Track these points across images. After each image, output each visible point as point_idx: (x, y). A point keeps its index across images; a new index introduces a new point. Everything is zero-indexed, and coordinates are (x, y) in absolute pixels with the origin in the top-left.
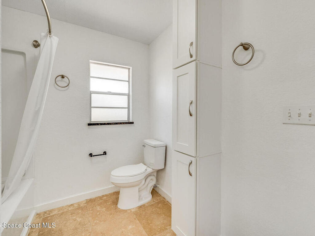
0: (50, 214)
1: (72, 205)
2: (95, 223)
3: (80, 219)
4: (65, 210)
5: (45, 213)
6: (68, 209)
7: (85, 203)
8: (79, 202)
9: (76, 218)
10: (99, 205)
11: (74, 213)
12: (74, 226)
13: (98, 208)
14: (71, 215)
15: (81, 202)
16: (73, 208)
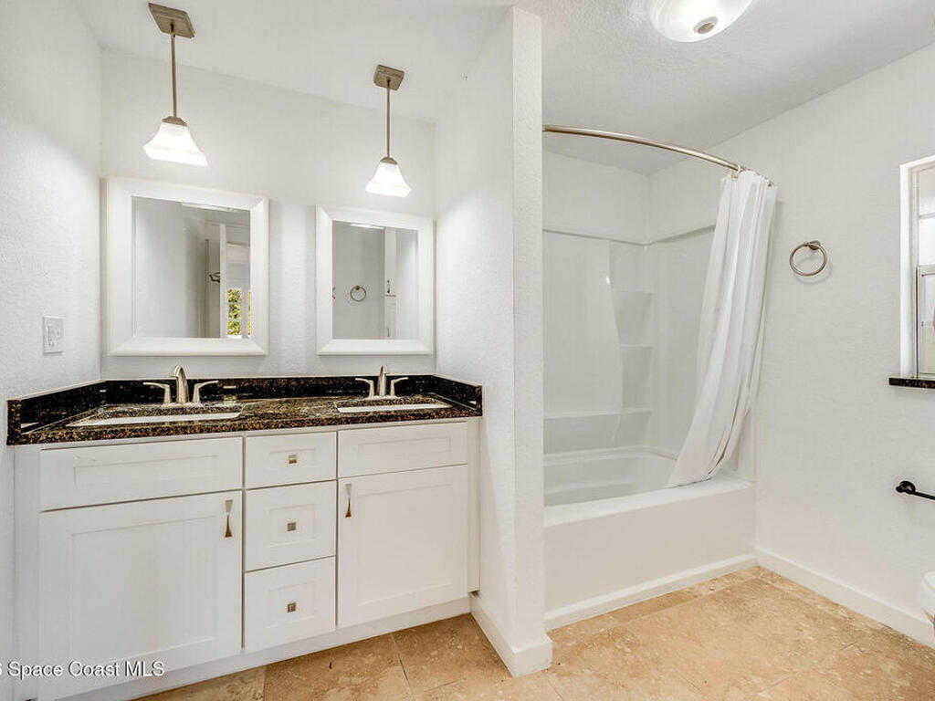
0: (773, 582)
1: (837, 605)
2: (828, 675)
3: (810, 638)
4: (807, 601)
5: (772, 574)
6: (815, 604)
7: (871, 629)
8: (859, 614)
9: (805, 628)
10: (901, 663)
11: (815, 619)
12: (780, 633)
13: (889, 666)
14: (807, 616)
15: (866, 618)
16: (830, 612)
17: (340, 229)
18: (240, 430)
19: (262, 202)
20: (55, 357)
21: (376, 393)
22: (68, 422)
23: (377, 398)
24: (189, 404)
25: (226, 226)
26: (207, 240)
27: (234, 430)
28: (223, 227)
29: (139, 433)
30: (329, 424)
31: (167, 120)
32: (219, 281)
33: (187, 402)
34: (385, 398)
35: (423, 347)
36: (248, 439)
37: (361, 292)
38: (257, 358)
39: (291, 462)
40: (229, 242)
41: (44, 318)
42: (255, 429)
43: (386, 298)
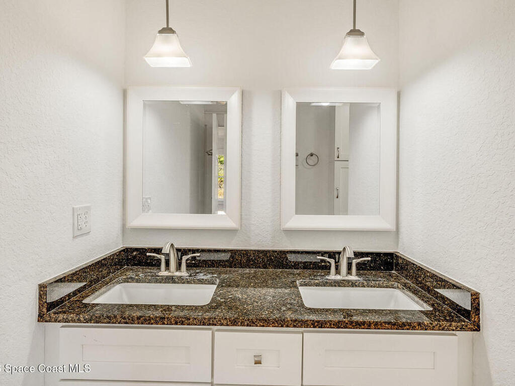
17: (302, 108)
18: (210, 324)
19: (237, 92)
20: (85, 237)
21: (338, 271)
22: (84, 298)
23: (338, 277)
24: (178, 274)
25: (217, 114)
26: (206, 126)
27: (204, 324)
28: (214, 115)
29: (128, 320)
30: (295, 326)
31: (162, 31)
32: (212, 155)
33: (177, 271)
34: (346, 278)
35: (385, 223)
36: (216, 333)
37: (314, 158)
38: (231, 232)
39: (256, 363)
40: (219, 126)
41: (73, 208)
42: (222, 325)
43: (335, 162)
